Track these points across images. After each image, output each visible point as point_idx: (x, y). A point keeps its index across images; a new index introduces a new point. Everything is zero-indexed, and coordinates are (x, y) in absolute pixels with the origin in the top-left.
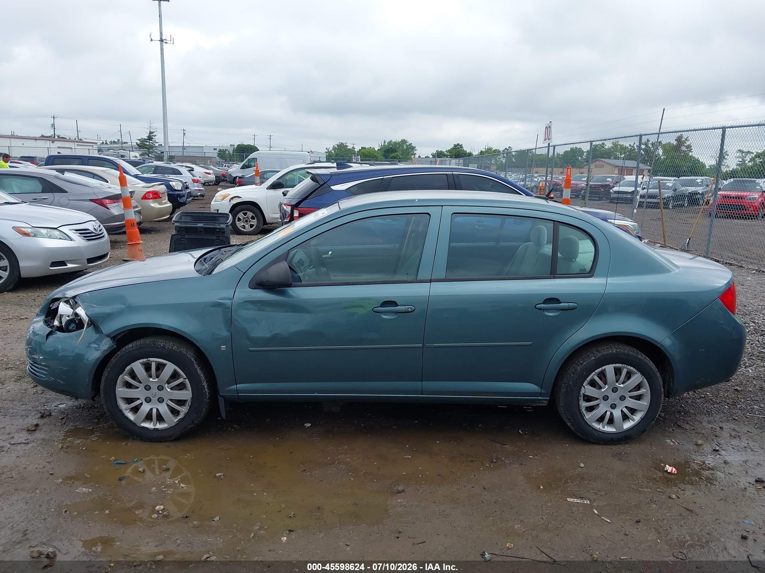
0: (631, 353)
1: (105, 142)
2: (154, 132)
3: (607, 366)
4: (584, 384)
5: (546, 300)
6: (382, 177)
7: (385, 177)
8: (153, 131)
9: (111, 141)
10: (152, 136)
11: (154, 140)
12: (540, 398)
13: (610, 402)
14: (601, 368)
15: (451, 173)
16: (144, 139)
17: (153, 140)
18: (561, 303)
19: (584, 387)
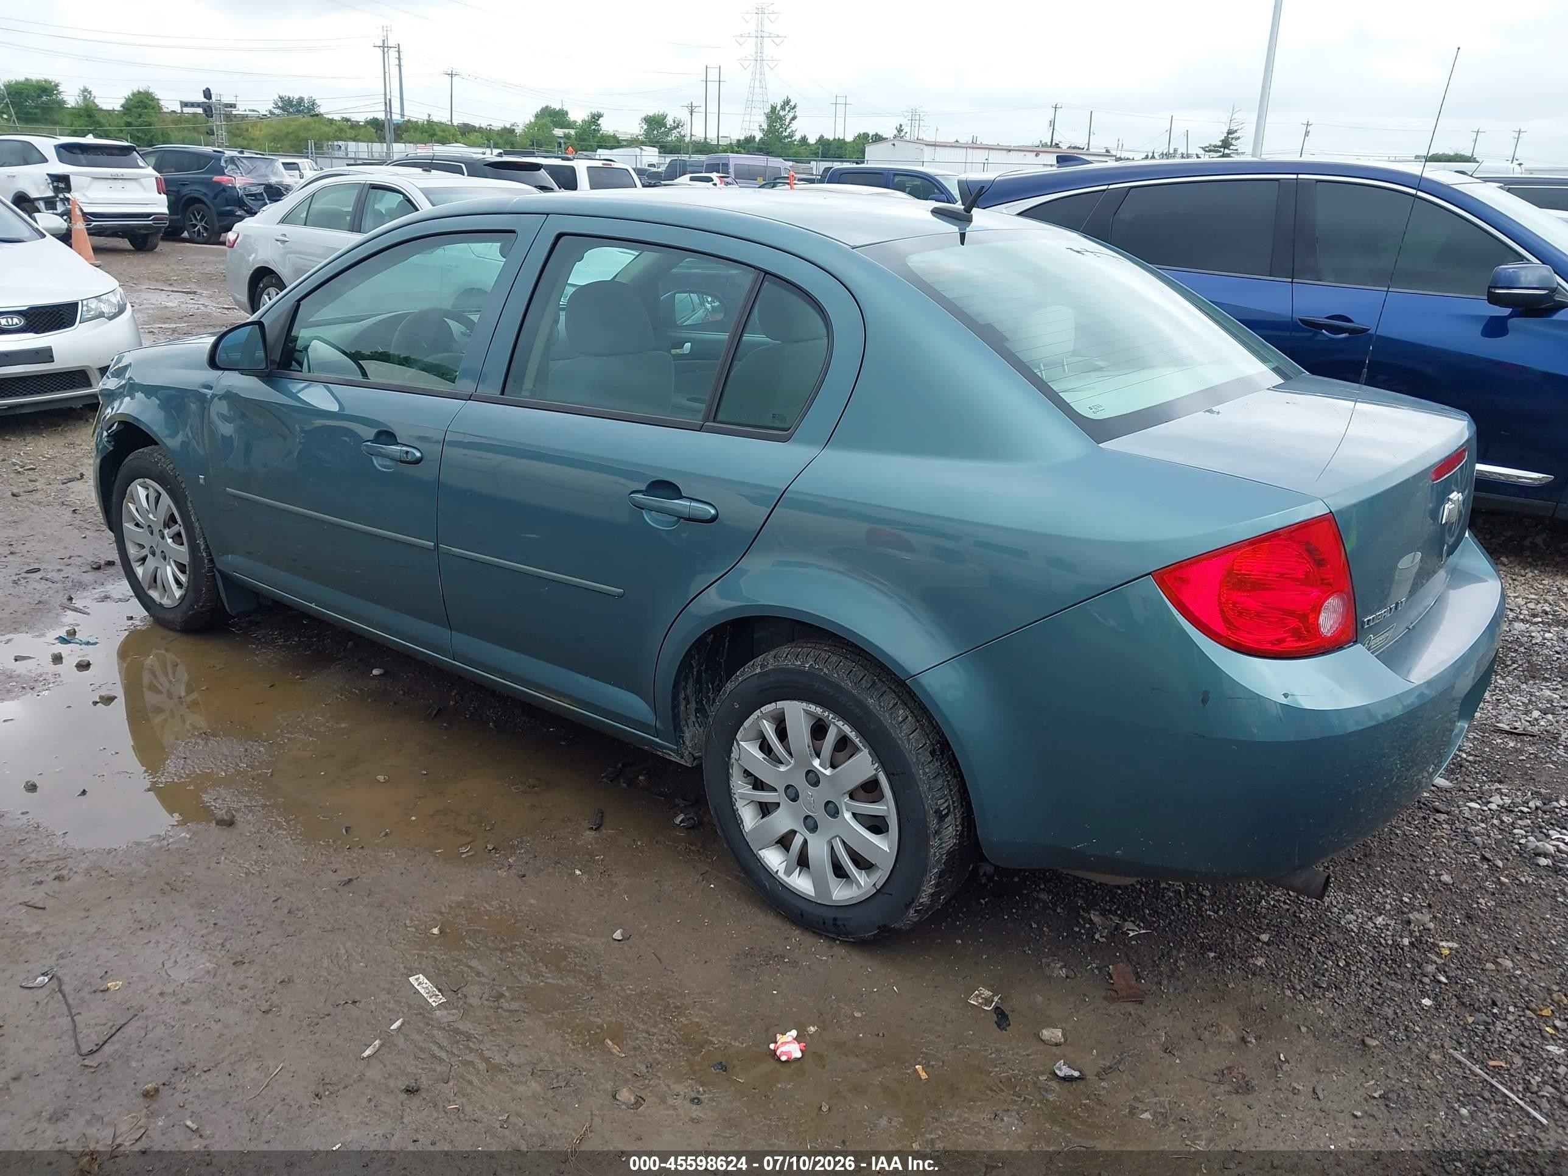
0: (848, 685)
1: (1150, 155)
2: (1236, 131)
3: (789, 702)
4: (738, 736)
5: (653, 483)
6: (1105, 187)
7: (1111, 187)
8: (1235, 128)
9: (1162, 154)
10: (1232, 138)
11: (1235, 148)
12: (657, 740)
13: (802, 808)
14: (774, 704)
15: (1294, 176)
16: (1215, 146)
17: (1231, 147)
18: (681, 497)
19: (738, 744)
